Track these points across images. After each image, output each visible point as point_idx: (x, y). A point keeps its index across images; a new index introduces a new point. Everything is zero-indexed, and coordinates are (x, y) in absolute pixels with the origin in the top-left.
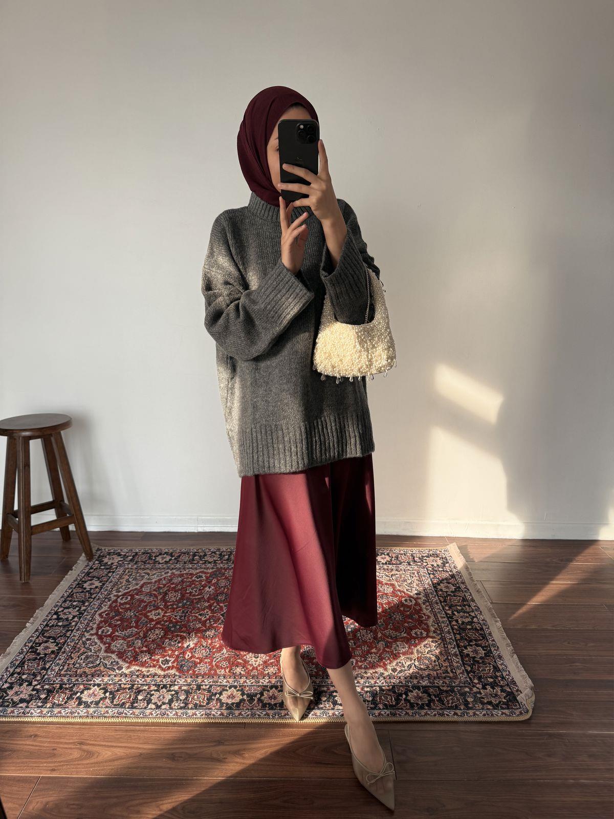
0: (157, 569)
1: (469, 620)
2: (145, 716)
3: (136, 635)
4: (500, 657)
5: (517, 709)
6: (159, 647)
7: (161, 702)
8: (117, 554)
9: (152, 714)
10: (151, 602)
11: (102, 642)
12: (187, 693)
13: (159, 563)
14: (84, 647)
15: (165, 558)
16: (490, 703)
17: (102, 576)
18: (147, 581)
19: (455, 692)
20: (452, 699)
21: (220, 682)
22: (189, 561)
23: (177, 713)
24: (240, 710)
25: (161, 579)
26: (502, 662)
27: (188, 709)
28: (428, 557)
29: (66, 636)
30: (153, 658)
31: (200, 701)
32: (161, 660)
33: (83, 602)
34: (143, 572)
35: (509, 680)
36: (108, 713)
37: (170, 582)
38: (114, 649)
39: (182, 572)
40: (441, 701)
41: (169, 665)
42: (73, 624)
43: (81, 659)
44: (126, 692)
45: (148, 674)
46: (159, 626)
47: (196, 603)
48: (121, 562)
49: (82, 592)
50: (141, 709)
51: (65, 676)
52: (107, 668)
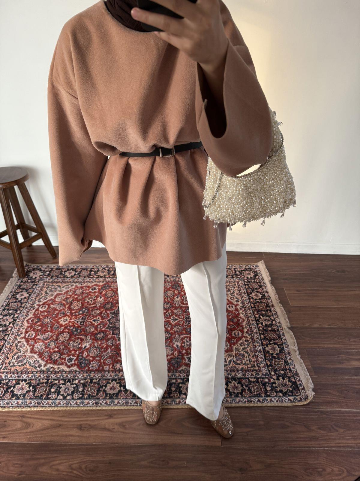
0: (65, 282)
1: (269, 323)
2: (56, 406)
3: (51, 337)
4: (289, 353)
5: (298, 395)
6: (66, 348)
7: (67, 394)
8: (38, 270)
9: (60, 403)
10: (61, 310)
11: (28, 344)
12: (84, 385)
13: (67, 278)
14: (16, 349)
15: (71, 273)
16: (281, 391)
17: (29, 288)
18: (59, 292)
19: (259, 382)
20: (257, 388)
21: (106, 377)
22: (88, 276)
23: (77, 402)
24: (119, 399)
25: (68, 291)
26: (290, 357)
27: (84, 399)
28: (245, 271)
29: (4, 340)
30: (62, 357)
31: (92, 392)
32: (67, 358)
33: (16, 311)
34: (57, 284)
35: (294, 372)
36: (31, 403)
37: (74, 293)
38: (37, 350)
39: (83, 285)
40: (250, 390)
41: (72, 363)
43: (14, 359)
44: (44, 386)
45: (58, 370)
46: (66, 330)
47: (92, 310)
48: (41, 277)
49: (16, 302)
50: (53, 399)
51: (3, 373)
52: (32, 366)
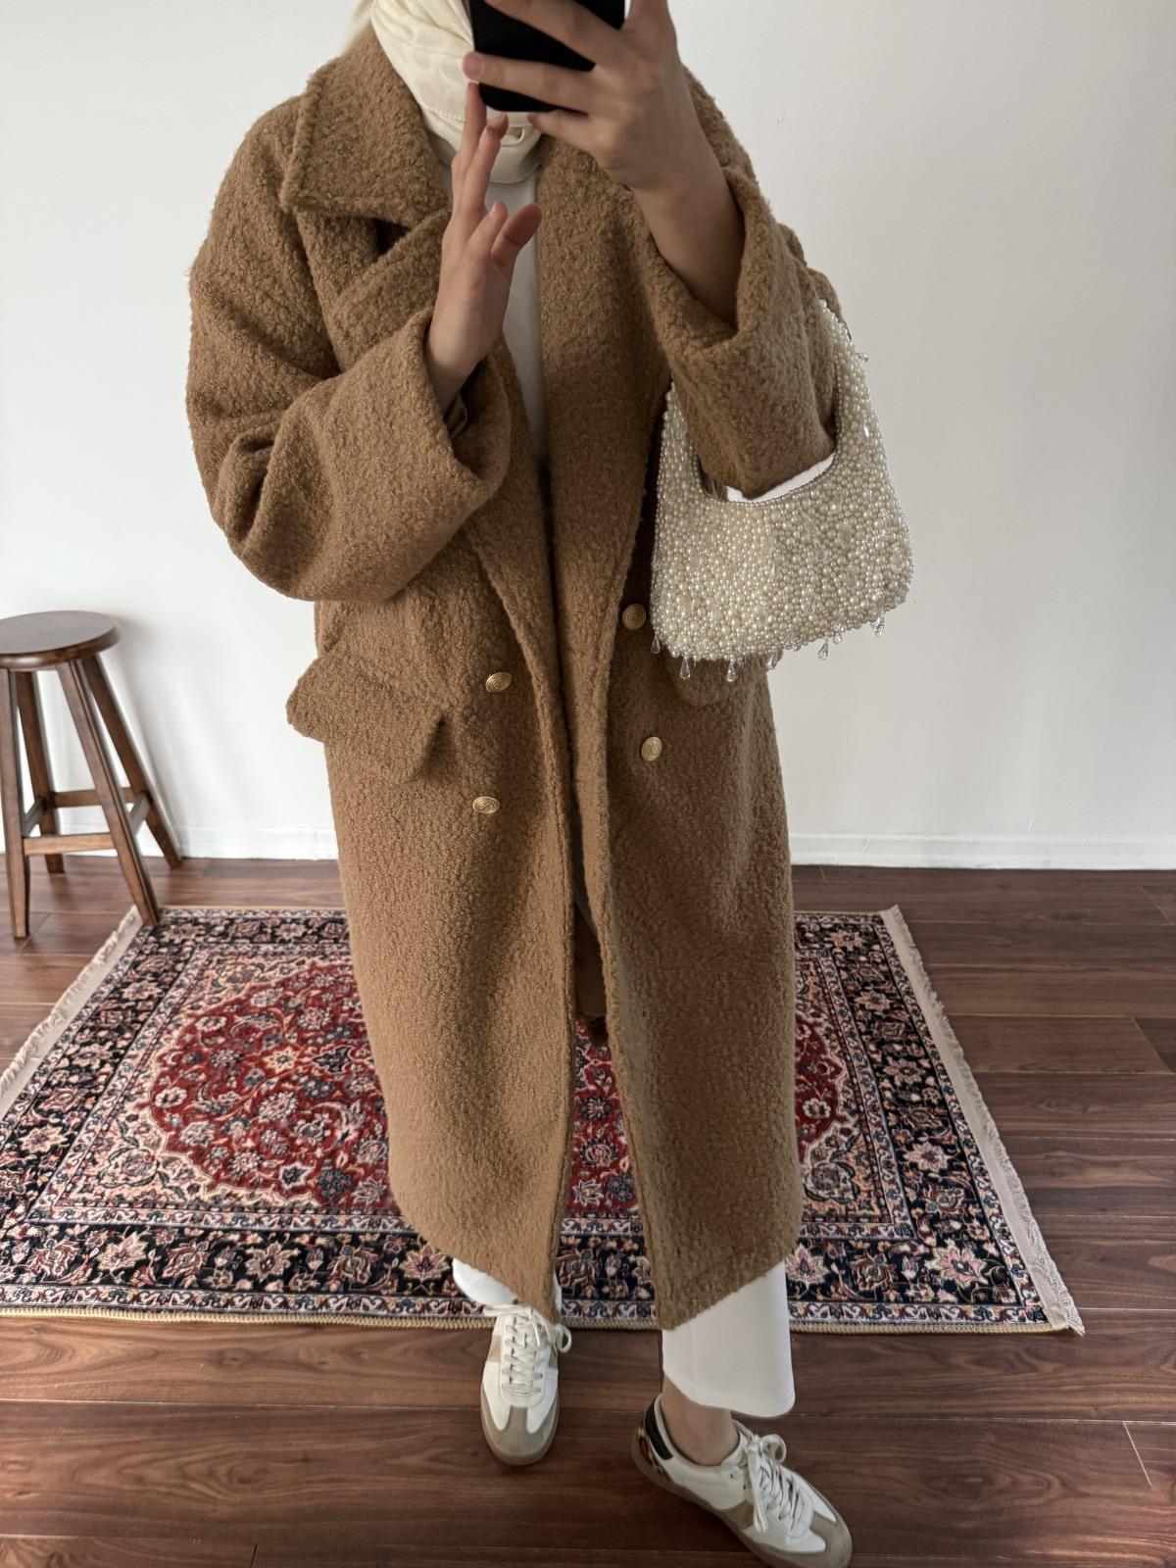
0: (279, 955)
3: (235, 1108)
4: (982, 1171)
11: (160, 1125)
12: (328, 1252)
14: (123, 1137)
15: (294, 930)
16: (951, 1286)
18: (258, 984)
19: (879, 1253)
20: (873, 1272)
25: (288, 979)
26: (986, 1183)
28: (833, 931)
29: (83, 1109)
30: (266, 1164)
32: (283, 1169)
33: (120, 1030)
35: (997, 1227)
38: (188, 1141)
41: (298, 1184)
42: (102, 1079)
43: (116, 1166)
45: (251, 1203)
48: (200, 939)
49: (120, 1009)
52: (171, 1188)
